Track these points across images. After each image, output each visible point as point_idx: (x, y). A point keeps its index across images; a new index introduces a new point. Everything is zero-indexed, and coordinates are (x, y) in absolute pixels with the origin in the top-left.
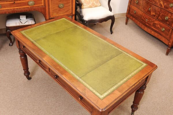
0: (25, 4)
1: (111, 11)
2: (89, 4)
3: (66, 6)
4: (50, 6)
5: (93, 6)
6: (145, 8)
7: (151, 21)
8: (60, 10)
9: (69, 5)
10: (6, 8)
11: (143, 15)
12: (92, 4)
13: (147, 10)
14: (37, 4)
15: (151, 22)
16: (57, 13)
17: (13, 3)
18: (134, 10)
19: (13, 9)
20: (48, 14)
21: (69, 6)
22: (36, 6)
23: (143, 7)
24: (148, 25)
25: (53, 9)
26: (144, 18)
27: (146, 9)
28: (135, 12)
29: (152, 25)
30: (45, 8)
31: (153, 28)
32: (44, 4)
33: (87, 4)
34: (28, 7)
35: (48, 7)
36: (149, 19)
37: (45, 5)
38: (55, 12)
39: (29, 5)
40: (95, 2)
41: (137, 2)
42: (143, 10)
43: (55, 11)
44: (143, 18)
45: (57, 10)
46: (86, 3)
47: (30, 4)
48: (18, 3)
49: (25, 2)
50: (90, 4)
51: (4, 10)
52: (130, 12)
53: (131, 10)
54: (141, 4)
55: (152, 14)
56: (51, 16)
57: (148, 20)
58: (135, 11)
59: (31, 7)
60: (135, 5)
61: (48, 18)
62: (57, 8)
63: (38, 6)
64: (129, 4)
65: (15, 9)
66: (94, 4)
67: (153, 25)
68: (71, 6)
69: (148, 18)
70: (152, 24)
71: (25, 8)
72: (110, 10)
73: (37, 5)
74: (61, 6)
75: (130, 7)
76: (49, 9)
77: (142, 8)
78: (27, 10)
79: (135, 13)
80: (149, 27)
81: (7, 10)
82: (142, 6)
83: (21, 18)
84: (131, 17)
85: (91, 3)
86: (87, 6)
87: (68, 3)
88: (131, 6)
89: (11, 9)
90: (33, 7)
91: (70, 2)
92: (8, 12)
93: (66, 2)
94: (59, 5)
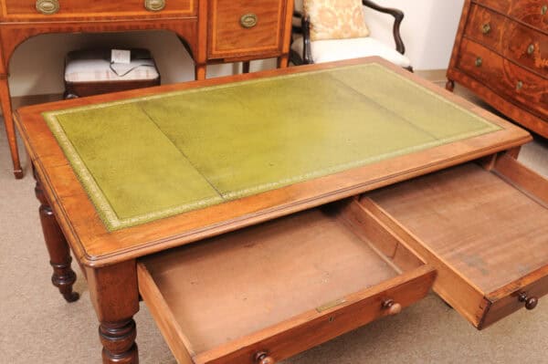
0: (136, 4)
1: (403, 53)
2: (332, 27)
3: (265, 24)
4: (215, 17)
5: (345, 36)
6: (513, 48)
7: (533, 87)
8: (243, 35)
9: (271, 20)
10: (72, 12)
11: (508, 69)
12: (343, 27)
13: (519, 53)
14: (172, 9)
15: (534, 91)
16: (234, 43)
18: (474, 55)
19: (96, 18)
20: (205, 44)
21: (272, 23)
22: (169, 15)
23: (506, 43)
24: (522, 100)
25: (221, 30)
26: (508, 77)
27: (519, 48)
28: (480, 61)
29: (537, 101)
30: (197, 23)
31: (541, 110)
32: (194, 9)
33: (327, 27)
34: (144, 17)
35: (205, 21)
36: (528, 82)
37: (198, 15)
38: (227, 39)
39: (148, 10)
40: (351, 22)
41: (488, 28)
42: (505, 52)
43: (227, 36)
44: (506, 79)
45: (235, 34)
46: (323, 24)
47: (151, 7)
48: (113, 1)
50: (337, 28)
51: (65, 19)
52: (461, 63)
53: (465, 57)
54: (502, 33)
55: (537, 65)
56: (214, 52)
57: (526, 86)
58: (478, 58)
59: (152, 16)
60: (481, 37)
61: (202, 57)
62: (235, 26)
63: (177, 15)
64: (460, 35)
65: (100, 18)
66: (350, 27)
67: (541, 101)
68: (278, 23)
69: (524, 79)
70: (537, 96)
71: (132, 17)
72: (400, 48)
73: (172, 12)
74: (248, 20)
75: (462, 47)
76: (209, 26)
77: (504, 47)
78: (139, 24)
79: (480, 65)
80: (528, 107)
81: (75, 19)
82: (503, 41)
83: (113, 59)
84: (465, 79)
85: (340, 23)
86: (328, 32)
87: (270, 13)
88: (464, 45)
89: (88, 19)
90: (160, 16)
91: (277, 12)
92: (78, 26)
93: (264, 11)
94: (243, 18)
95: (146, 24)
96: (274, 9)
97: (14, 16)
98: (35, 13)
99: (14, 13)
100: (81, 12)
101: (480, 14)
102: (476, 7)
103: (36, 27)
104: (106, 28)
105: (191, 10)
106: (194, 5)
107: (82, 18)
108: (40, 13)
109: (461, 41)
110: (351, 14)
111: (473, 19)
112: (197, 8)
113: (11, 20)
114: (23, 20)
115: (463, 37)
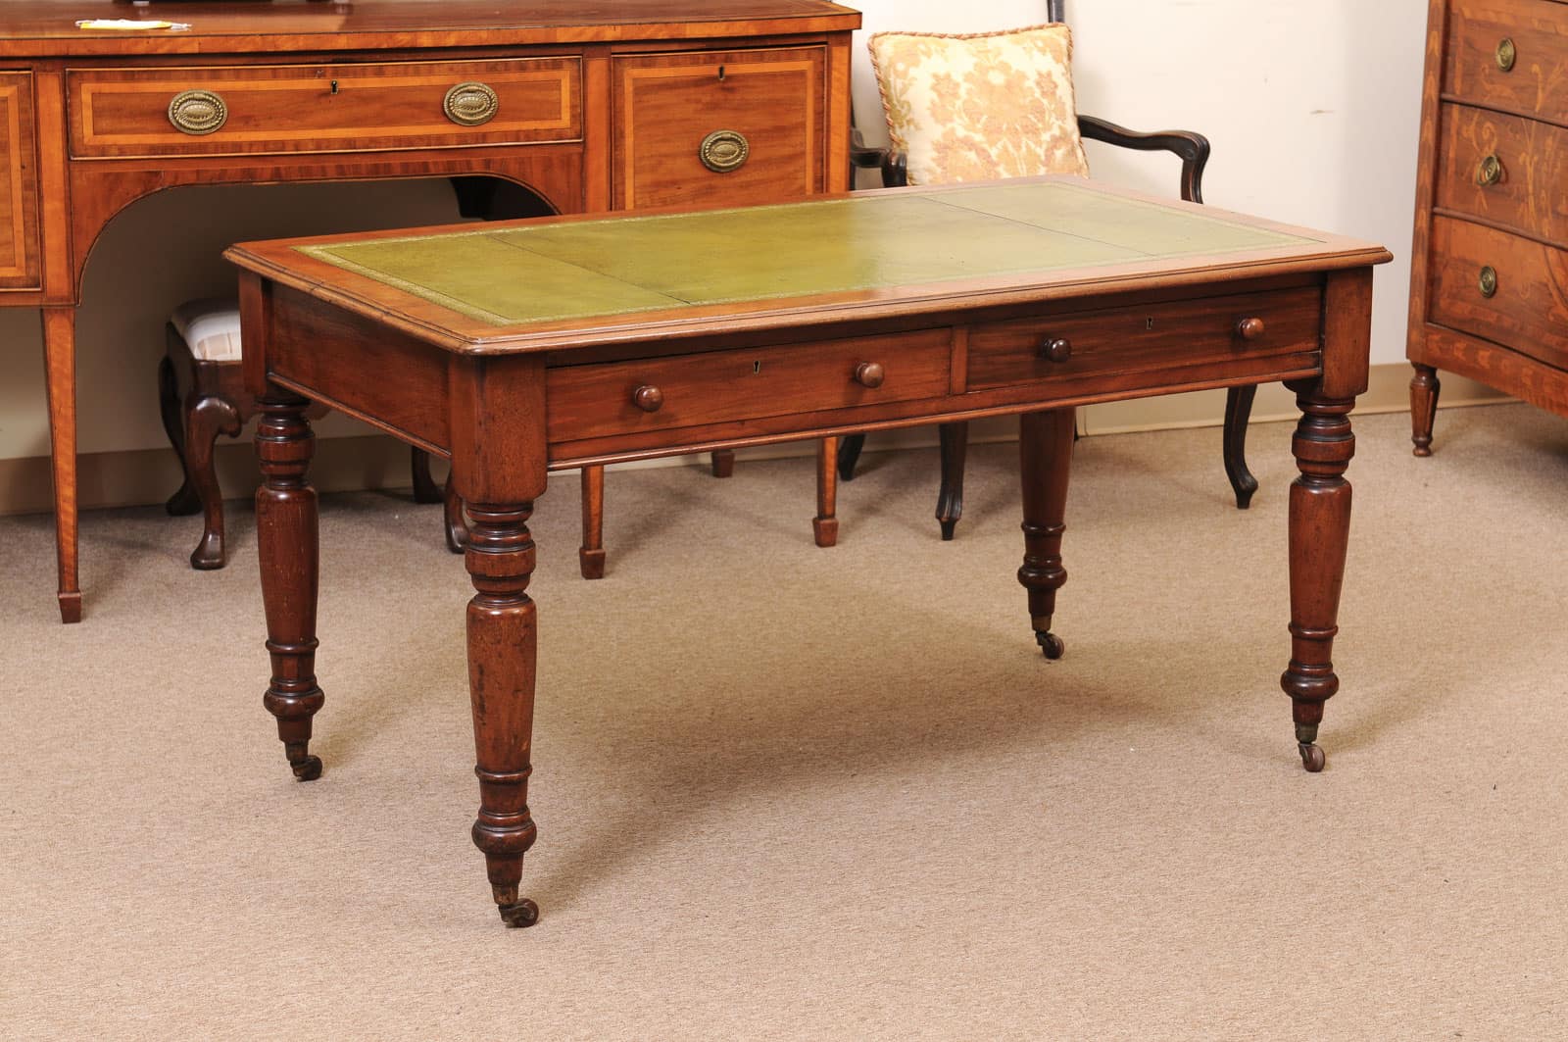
0: (422, 105)
3: (767, 162)
4: (629, 141)
8: (709, 190)
9: (787, 151)
10: (257, 127)
14: (512, 119)
17: (323, 94)
19: (318, 143)
21: (791, 158)
22: (505, 135)
23: (1545, 198)
25: (648, 178)
30: (582, 156)
32: (573, 116)
34: (440, 139)
35: (604, 153)
37: (582, 133)
38: (664, 204)
39: (451, 119)
41: (1496, 166)
42: (1547, 227)
43: (664, 193)
45: (686, 188)
47: (458, 112)
48: (364, 97)
49: (420, 89)
51: (238, 146)
52: (1443, 303)
53: (1448, 278)
58: (1486, 270)
59: (462, 138)
60: (1479, 202)
62: (684, 167)
63: (528, 135)
64: (1424, 214)
65: (329, 142)
68: (809, 159)
71: (409, 140)
73: (515, 126)
74: (722, 147)
75: (1440, 249)
76: (615, 166)
77: (1539, 209)
78: (430, 159)
81: (265, 144)
87: (781, 131)
88: (1440, 237)
89: (297, 145)
90: (484, 137)
91: (803, 125)
92: (269, 166)
93: (767, 122)
94: (706, 144)
95: (445, 158)
96: (794, 119)
97: (109, 139)
98: (164, 132)
99: (111, 132)
100: (280, 128)
101: (1469, 131)
102: (1455, 110)
103: (164, 168)
104: (340, 169)
105: (565, 120)
106: (573, 107)
107: (283, 144)
108: (177, 129)
109: (1432, 228)
110: (1041, 152)
111: (1451, 151)
112: (581, 115)
113: (103, 150)
114: (134, 149)
115: (1433, 215)
